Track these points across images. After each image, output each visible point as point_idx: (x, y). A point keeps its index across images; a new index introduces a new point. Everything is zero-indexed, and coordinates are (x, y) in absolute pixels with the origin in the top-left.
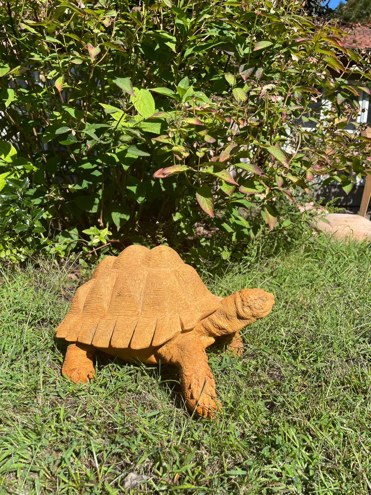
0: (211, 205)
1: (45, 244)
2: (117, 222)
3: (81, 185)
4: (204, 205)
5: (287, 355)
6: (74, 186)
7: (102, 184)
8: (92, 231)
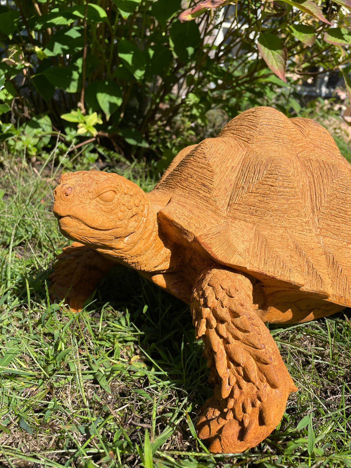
0: (281, 62)
1: (9, 135)
2: (105, 108)
4: (270, 61)
6: (43, 50)
7: (83, 50)
8: (74, 117)
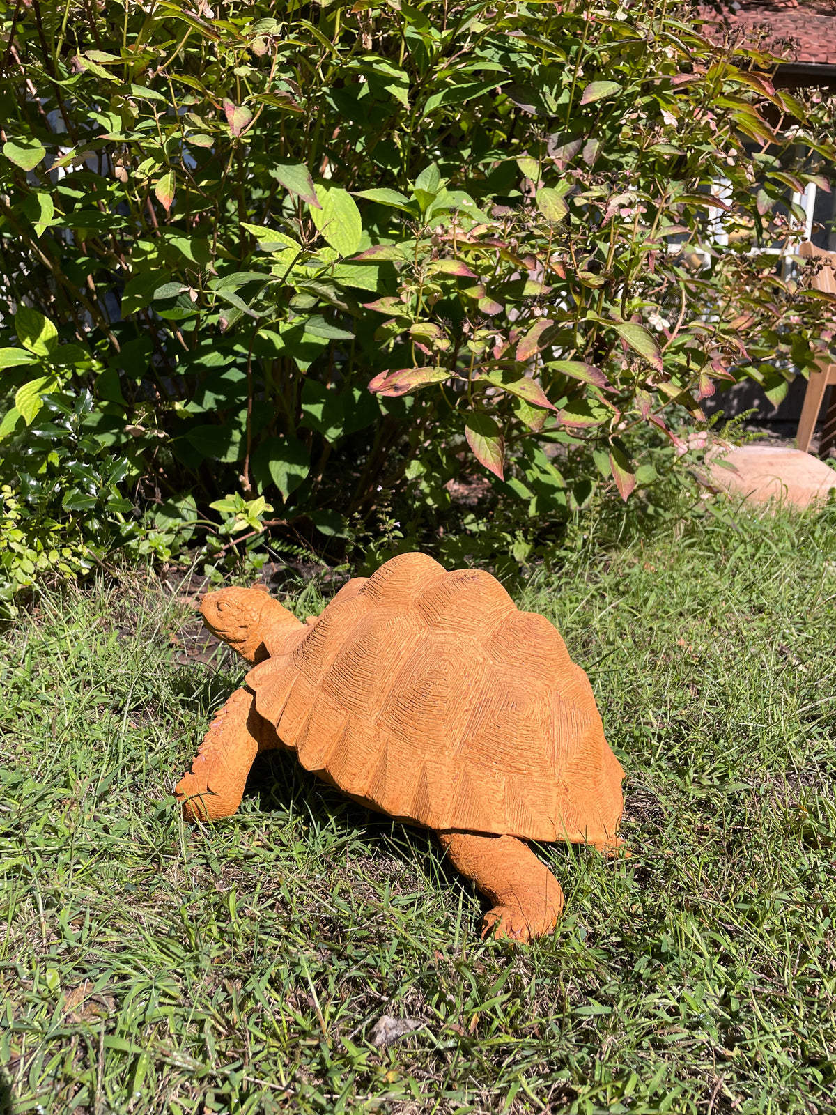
0: (497, 453)
1: (131, 536)
2: (281, 483)
3: (200, 403)
4: (483, 452)
5: (664, 766)
6: (186, 405)
7: (247, 400)
8: (229, 504)
